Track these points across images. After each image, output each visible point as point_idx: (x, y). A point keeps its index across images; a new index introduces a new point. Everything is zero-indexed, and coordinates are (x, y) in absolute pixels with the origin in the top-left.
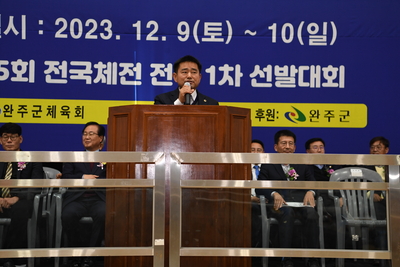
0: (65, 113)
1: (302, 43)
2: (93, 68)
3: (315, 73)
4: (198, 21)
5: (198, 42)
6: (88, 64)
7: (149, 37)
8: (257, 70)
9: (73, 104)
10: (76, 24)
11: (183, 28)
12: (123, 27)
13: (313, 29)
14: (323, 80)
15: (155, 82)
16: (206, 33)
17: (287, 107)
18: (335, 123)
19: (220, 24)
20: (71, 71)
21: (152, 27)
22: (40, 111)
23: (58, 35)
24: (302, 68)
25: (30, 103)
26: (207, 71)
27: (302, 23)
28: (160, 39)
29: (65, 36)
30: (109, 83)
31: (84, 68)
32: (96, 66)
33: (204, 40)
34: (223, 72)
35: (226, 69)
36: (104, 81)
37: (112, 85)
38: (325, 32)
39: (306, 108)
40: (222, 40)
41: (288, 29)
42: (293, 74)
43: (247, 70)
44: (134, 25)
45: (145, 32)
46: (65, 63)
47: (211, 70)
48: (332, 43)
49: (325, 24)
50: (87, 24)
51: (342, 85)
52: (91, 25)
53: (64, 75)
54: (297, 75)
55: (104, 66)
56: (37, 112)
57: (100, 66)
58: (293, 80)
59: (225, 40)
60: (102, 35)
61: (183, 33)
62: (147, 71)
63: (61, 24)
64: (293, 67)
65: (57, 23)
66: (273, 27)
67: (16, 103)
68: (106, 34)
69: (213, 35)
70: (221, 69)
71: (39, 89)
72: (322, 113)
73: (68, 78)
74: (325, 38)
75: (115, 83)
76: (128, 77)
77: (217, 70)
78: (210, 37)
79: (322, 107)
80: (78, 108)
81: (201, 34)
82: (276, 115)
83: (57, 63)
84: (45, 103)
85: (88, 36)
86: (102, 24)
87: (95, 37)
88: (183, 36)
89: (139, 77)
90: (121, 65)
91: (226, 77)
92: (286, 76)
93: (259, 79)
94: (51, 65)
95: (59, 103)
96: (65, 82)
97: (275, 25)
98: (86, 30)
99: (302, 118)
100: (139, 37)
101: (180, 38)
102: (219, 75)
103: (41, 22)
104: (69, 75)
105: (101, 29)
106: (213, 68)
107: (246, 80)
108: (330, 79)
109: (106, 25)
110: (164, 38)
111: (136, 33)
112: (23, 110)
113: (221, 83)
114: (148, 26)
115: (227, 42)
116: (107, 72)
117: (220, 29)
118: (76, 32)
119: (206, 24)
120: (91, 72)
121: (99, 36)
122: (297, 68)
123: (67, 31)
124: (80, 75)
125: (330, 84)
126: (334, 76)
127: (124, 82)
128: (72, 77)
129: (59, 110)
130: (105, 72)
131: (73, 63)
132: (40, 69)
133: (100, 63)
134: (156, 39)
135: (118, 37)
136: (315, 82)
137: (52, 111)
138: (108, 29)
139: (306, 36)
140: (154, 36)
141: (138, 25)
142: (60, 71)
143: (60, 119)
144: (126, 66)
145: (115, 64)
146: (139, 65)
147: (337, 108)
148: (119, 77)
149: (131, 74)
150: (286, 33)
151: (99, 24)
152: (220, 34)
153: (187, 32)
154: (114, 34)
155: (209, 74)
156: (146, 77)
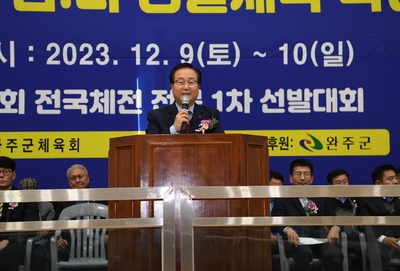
0: (59, 146)
1: (316, 65)
2: (88, 97)
3: (332, 96)
4: (203, 43)
5: (203, 65)
6: (83, 93)
7: (150, 62)
8: (268, 95)
9: (67, 136)
10: (70, 49)
11: (187, 51)
12: (121, 51)
13: (328, 49)
14: (340, 104)
16: (211, 56)
17: (302, 134)
18: (355, 151)
19: (227, 46)
20: (65, 101)
21: (153, 50)
22: (31, 145)
23: (50, 61)
24: (317, 92)
26: (214, 96)
27: (316, 43)
28: (162, 63)
29: (58, 63)
30: (106, 112)
31: (79, 96)
32: (92, 94)
33: (209, 63)
34: (230, 98)
35: (234, 94)
36: (101, 111)
37: (109, 115)
38: (341, 52)
39: (322, 135)
40: (229, 63)
41: (300, 49)
42: (307, 98)
43: (257, 95)
44: (133, 49)
45: (145, 56)
46: (58, 92)
47: (218, 96)
48: (349, 64)
49: (341, 44)
50: (82, 49)
51: (361, 108)
52: (86, 50)
53: (57, 104)
54: (312, 99)
55: (101, 94)
56: (28, 146)
57: (96, 94)
58: (308, 105)
59: (233, 63)
60: (98, 60)
61: (186, 57)
62: (147, 98)
63: (53, 49)
64: (307, 91)
65: (49, 48)
66: (284, 48)
67: (4, 136)
68: (103, 59)
69: (219, 58)
70: (228, 94)
71: (30, 121)
72: (341, 141)
73: (62, 108)
74: (341, 59)
75: (113, 112)
76: (127, 106)
77: (224, 96)
78: (215, 60)
79: (341, 134)
80: (73, 141)
81: (206, 57)
82: (290, 143)
83: (50, 92)
84: (37, 136)
85: (83, 62)
86: (98, 48)
87: (91, 63)
88: (186, 59)
89: (139, 104)
90: (120, 92)
91: (235, 103)
92: (300, 101)
93: (270, 105)
94: (43, 95)
95: (52, 136)
96: (58, 112)
97: (286, 45)
98: (80, 55)
99: (318, 146)
100: (138, 62)
102: (227, 101)
103: (31, 48)
104: (62, 104)
105: (96, 54)
106: (220, 93)
107: (256, 106)
108: (348, 103)
109: (102, 49)
110: (166, 63)
111: (135, 57)
112: (12, 145)
113: (229, 109)
114: (148, 49)
115: (235, 65)
116: (105, 100)
117: (227, 51)
118: (70, 58)
119: (212, 46)
121: (95, 62)
122: (311, 91)
123: (60, 57)
124: (74, 104)
125: (348, 108)
126: (352, 99)
127: (123, 111)
128: (66, 107)
129: (52, 144)
130: (102, 100)
131: (66, 92)
132: (31, 99)
133: (97, 91)
134: (157, 63)
135: (116, 62)
136: (332, 106)
137: (44, 145)
138: (104, 54)
139: (320, 56)
140: (155, 60)
141: (137, 49)
142: (53, 100)
143: (54, 154)
144: (125, 93)
145: (113, 91)
146: (139, 92)
147: (357, 135)
148: (117, 106)
149: (131, 102)
150: (298, 54)
151: (94, 48)
152: (227, 57)
153: (191, 55)
154: (112, 59)
155: (216, 100)
156: (147, 105)
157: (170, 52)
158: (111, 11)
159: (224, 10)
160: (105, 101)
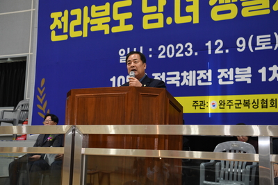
2: (180, 76)
4: (252, 36)
5: (252, 51)
6: (177, 73)
7: (217, 51)
10: (171, 48)
11: (241, 42)
12: (199, 47)
15: (221, 82)
16: (258, 44)
19: (269, 36)
20: (168, 79)
21: (219, 44)
23: (160, 56)
26: (260, 71)
28: (224, 51)
29: (164, 57)
30: (190, 85)
31: (175, 76)
32: (182, 74)
33: (256, 49)
34: (272, 71)
35: (275, 69)
36: (187, 84)
37: (192, 86)
40: (271, 47)
44: (206, 44)
45: (214, 48)
46: (164, 74)
47: (263, 71)
50: (177, 48)
52: (180, 47)
55: (188, 74)
57: (185, 74)
59: (274, 47)
60: (186, 53)
61: (241, 46)
62: (215, 75)
63: (162, 49)
65: (159, 49)
68: (189, 52)
69: (264, 45)
70: (270, 69)
75: (194, 84)
76: (203, 80)
77: (267, 70)
78: (261, 46)
81: (254, 44)
85: (178, 55)
86: (186, 46)
87: (182, 55)
88: (241, 48)
89: (210, 79)
90: (198, 72)
91: (275, 75)
94: (156, 76)
98: (176, 51)
100: (210, 52)
101: (239, 50)
103: (151, 50)
105: (185, 50)
106: (264, 69)
109: (189, 46)
110: (227, 51)
111: (208, 50)
113: (271, 80)
114: (216, 44)
115: (275, 49)
116: (190, 78)
117: (269, 40)
118: (171, 54)
119: (258, 37)
120: (179, 78)
121: (184, 54)
123: (165, 54)
124: (172, 81)
127: (200, 83)
130: (188, 78)
131: (168, 74)
133: (185, 72)
134: (222, 52)
135: (196, 54)
138: (190, 49)
140: (220, 50)
141: (209, 44)
144: (201, 72)
145: (194, 72)
146: (210, 71)
148: (197, 81)
149: (205, 78)
151: (184, 46)
152: (270, 43)
153: (244, 44)
154: (194, 51)
155: (261, 74)
156: (215, 79)
157: (230, 44)
158: (194, 22)
159: (268, 12)
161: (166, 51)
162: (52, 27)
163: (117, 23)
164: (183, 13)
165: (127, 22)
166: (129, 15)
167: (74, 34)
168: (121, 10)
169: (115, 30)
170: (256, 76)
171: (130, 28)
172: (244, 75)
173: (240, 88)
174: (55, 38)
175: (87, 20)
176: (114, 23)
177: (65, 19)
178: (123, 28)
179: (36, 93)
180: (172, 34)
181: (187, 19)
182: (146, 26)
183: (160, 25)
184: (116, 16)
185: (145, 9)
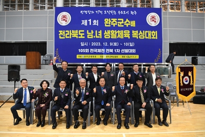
1: (129, 46)
3: (131, 50)
4: (113, 43)
5: (113, 46)
7: (106, 45)
9: (94, 55)
15: (107, 52)
17: (127, 56)
18: (134, 58)
19: (117, 43)
25: (88, 55)
27: (129, 43)
35: (117, 50)
37: (100, 53)
39: (130, 56)
43: (121, 50)
48: (134, 46)
49: (132, 43)
50: (96, 43)
56: (89, 57)
60: (99, 45)
62: (105, 50)
64: (128, 49)
67: (86, 55)
71: (89, 53)
74: (132, 45)
78: (115, 45)
79: (132, 56)
84: (90, 55)
85: (97, 45)
86: (99, 43)
88: (111, 45)
92: (127, 51)
94: (91, 50)
95: (92, 55)
103: (90, 43)
107: (120, 51)
111: (104, 44)
113: (117, 52)
114: (106, 43)
115: (118, 46)
118: (95, 45)
124: (95, 51)
126: (134, 51)
127: (102, 52)
131: (94, 49)
132: (90, 50)
133: (98, 49)
135: (101, 45)
136: (131, 52)
137: (91, 57)
143: (93, 58)
144: (102, 49)
147: (134, 56)
150: (126, 44)
156: (105, 51)
157: (109, 44)
159: (116, 38)
160: (99, 51)
161: (93, 44)
162: (60, 34)
163: (80, 36)
164: (98, 35)
165: (83, 36)
166: (84, 34)
167: (67, 37)
168: (81, 33)
169: (79, 37)
170: (114, 51)
171: (84, 37)
172: (111, 51)
173: (110, 53)
174: (60, 37)
175: (71, 34)
176: (79, 36)
177: (64, 33)
178: (82, 37)
179: (55, 52)
180: (95, 40)
181: (99, 37)
182: (88, 37)
183: (92, 37)
184: (80, 34)
185: (88, 33)
